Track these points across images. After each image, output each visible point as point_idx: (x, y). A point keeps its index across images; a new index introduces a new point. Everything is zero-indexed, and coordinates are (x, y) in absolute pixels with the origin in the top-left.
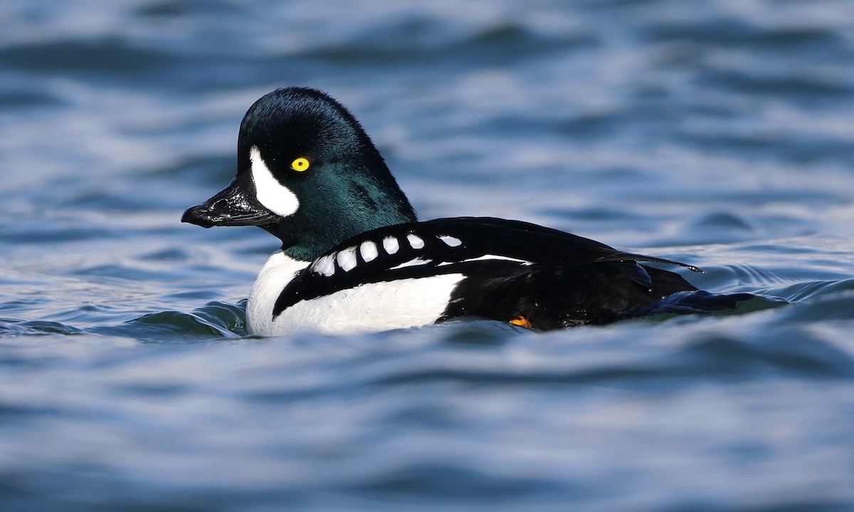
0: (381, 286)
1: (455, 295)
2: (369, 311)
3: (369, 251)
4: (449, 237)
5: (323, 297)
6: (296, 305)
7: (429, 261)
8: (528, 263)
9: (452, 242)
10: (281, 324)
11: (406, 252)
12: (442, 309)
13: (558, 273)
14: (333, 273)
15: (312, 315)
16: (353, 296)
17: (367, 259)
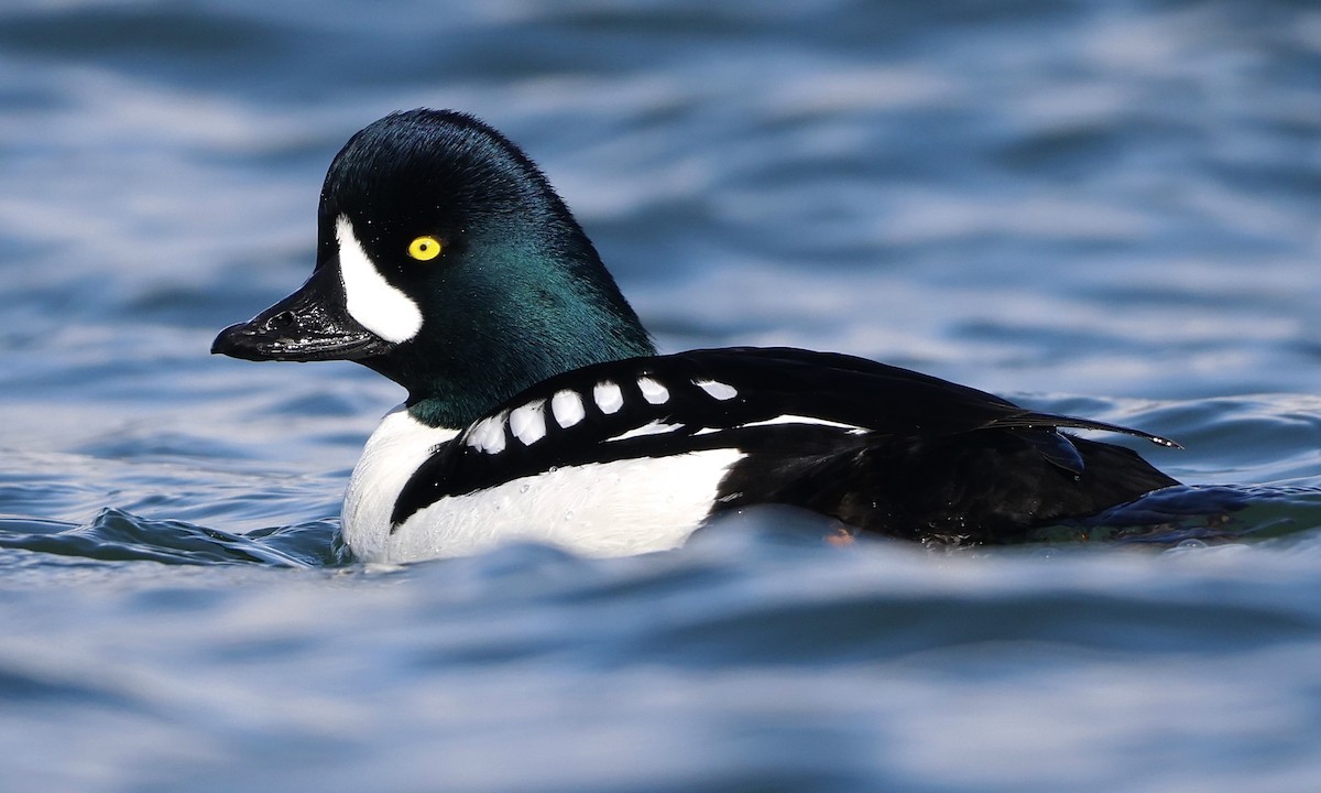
0: (590, 470)
1: (725, 487)
2: (568, 517)
3: (569, 409)
4: (713, 382)
5: (484, 491)
6: (434, 506)
7: (678, 426)
8: (859, 431)
9: (720, 391)
10: (408, 539)
11: (637, 409)
12: (703, 511)
13: (913, 449)
14: (503, 448)
15: (463, 523)
16: (539, 488)
17: (566, 422)
